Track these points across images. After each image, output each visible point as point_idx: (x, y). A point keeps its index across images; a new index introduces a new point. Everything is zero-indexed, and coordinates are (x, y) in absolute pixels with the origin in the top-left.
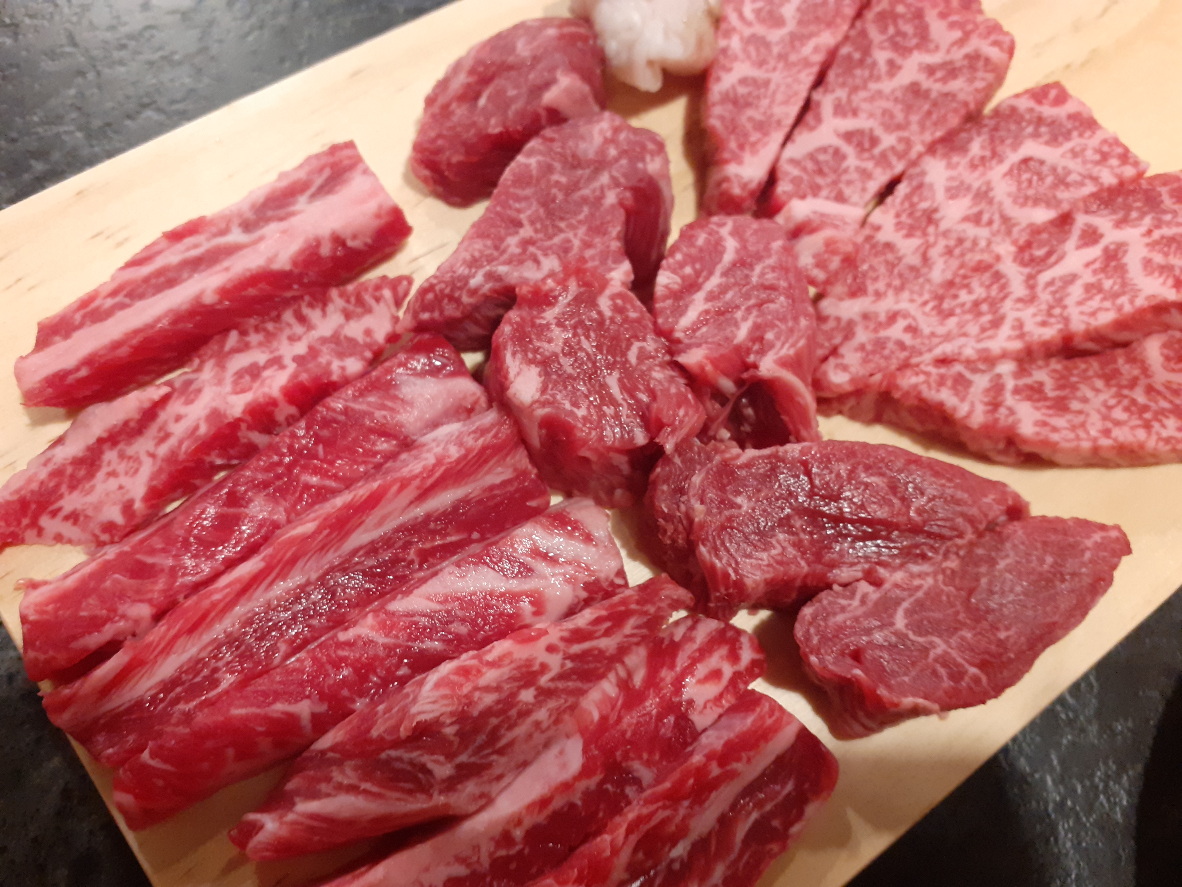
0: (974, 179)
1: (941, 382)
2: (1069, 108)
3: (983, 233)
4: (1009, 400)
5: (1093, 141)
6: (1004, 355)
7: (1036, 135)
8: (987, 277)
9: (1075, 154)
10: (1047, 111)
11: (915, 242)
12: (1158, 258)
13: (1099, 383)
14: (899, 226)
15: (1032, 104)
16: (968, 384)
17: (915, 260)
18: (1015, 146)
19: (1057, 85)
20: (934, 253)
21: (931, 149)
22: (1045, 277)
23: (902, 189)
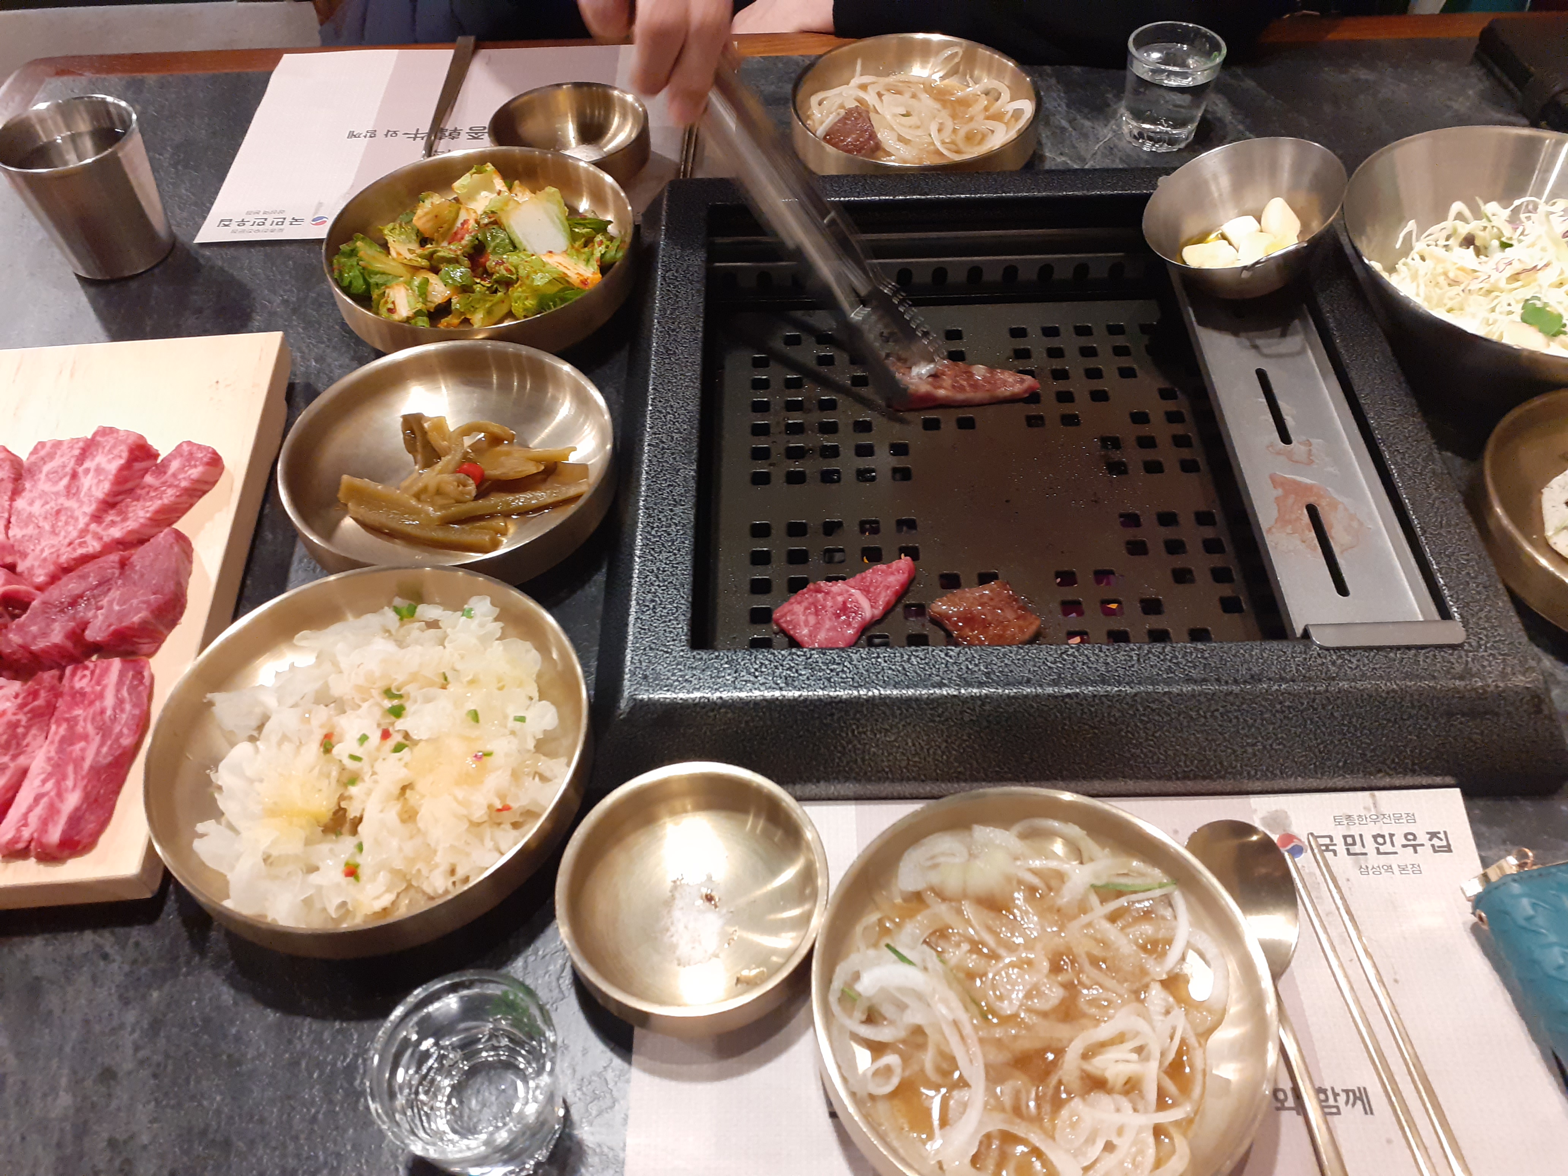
0: (35, 494)
1: (74, 550)
2: (48, 446)
3: (52, 504)
4: (103, 533)
5: (65, 447)
6: (88, 525)
7: (45, 463)
8: (63, 512)
9: (62, 456)
10: (42, 453)
11: (31, 527)
12: (111, 456)
13: (135, 503)
14: (21, 528)
15: (35, 456)
16: (85, 542)
17: (37, 531)
18: (41, 472)
19: (39, 443)
20: (41, 524)
21: (12, 499)
22: (82, 494)
23: (13, 520)
